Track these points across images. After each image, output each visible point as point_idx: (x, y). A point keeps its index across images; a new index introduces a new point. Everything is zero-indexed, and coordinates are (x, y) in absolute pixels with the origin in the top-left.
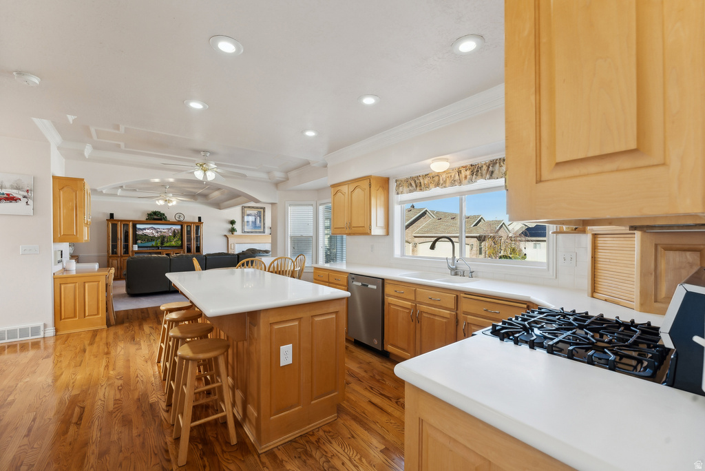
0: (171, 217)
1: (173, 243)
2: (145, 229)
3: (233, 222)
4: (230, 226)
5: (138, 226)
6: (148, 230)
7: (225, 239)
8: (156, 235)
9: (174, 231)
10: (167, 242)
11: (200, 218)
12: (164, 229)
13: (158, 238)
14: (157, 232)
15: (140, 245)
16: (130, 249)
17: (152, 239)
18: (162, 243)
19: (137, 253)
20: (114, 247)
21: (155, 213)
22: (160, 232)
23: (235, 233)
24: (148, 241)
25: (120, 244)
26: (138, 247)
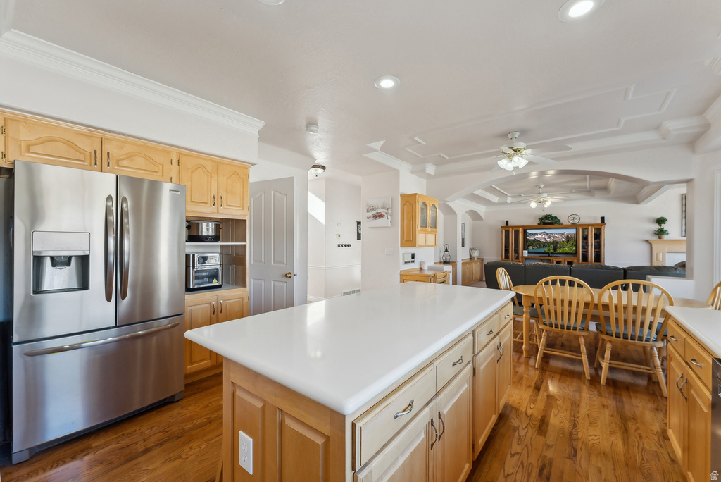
0: (564, 221)
1: (566, 249)
2: (537, 234)
3: (661, 221)
4: (656, 227)
5: (529, 231)
6: (540, 235)
7: (646, 246)
8: (548, 240)
9: (568, 236)
10: (560, 247)
11: (603, 219)
12: (557, 234)
13: (551, 243)
14: (550, 238)
15: (531, 251)
16: (520, 255)
17: (545, 244)
18: (555, 249)
19: (526, 259)
20: (507, 251)
21: (547, 217)
22: (553, 237)
23: (665, 237)
24: (540, 247)
25: (512, 249)
26: (529, 253)
